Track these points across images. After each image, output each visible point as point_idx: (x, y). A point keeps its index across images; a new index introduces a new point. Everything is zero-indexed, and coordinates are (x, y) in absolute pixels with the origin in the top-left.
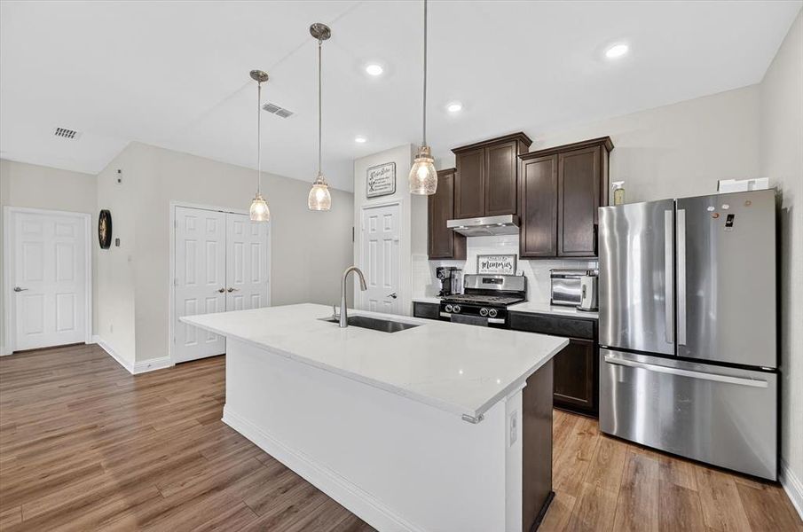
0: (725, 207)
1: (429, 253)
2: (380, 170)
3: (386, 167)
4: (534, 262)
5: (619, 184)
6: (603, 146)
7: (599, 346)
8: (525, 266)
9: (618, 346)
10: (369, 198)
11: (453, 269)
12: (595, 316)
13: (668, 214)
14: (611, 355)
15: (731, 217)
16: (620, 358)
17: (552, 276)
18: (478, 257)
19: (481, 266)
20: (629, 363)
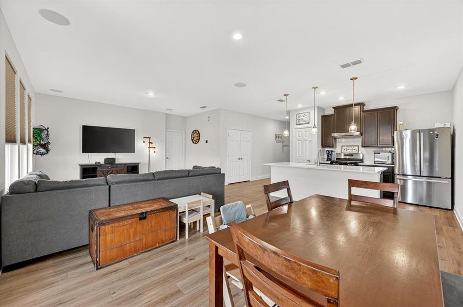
0: (436, 132)
1: (322, 145)
2: (303, 115)
3: (306, 114)
4: (366, 148)
5: (401, 123)
6: (395, 109)
7: (394, 174)
8: (362, 150)
9: (400, 173)
10: (297, 125)
11: (332, 151)
12: (393, 166)
13: (418, 134)
14: (398, 177)
15: (437, 135)
16: (402, 177)
17: (375, 153)
18: (342, 146)
19: (343, 150)
20: (405, 178)
